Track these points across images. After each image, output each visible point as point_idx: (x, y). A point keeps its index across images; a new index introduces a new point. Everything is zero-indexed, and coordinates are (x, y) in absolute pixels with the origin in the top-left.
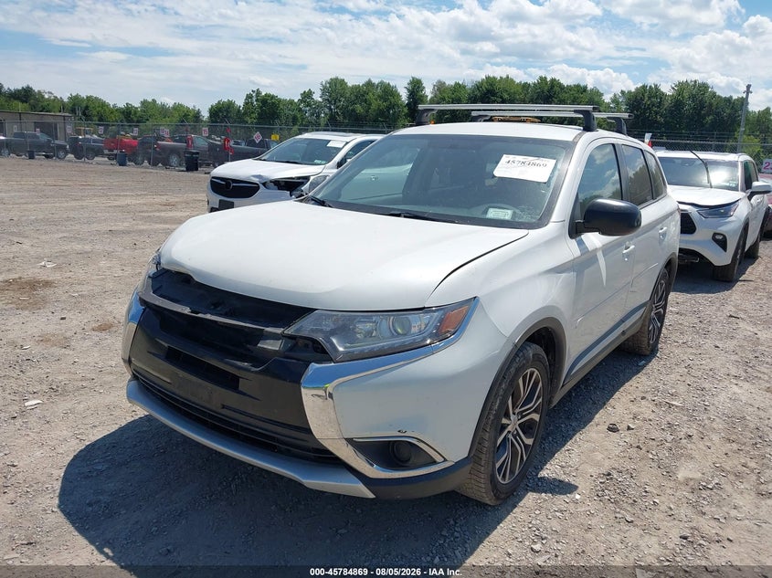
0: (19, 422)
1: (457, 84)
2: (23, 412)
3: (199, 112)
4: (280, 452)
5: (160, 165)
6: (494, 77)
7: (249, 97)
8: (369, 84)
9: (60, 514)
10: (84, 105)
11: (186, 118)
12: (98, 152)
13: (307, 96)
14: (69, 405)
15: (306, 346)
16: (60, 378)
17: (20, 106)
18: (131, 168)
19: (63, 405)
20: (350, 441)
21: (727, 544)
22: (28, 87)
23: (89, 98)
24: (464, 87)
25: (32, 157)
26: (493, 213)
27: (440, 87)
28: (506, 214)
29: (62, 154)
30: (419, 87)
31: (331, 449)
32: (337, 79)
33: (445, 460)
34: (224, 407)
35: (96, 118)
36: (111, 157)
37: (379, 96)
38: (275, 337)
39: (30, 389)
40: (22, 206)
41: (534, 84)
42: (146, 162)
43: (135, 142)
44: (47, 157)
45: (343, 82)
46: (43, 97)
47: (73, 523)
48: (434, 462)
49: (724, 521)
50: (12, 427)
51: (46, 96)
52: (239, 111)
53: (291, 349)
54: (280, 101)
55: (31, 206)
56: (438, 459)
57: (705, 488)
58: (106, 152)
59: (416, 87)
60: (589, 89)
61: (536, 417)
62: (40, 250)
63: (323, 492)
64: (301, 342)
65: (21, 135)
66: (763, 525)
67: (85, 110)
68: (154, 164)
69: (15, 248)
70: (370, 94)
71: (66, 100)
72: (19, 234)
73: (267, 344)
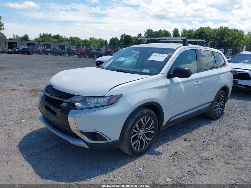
0: (19, 125)
1: (190, 30)
2: (21, 123)
3: (106, 41)
4: (68, 134)
5: (92, 57)
6: (203, 27)
7: (122, 36)
8: (160, 31)
9: (18, 147)
10: (73, 40)
11: (102, 43)
12: (74, 54)
13: (140, 35)
14: (33, 122)
15: (71, 105)
16: (34, 115)
17: (55, 40)
18: (83, 59)
19: (31, 121)
20: (81, 131)
21: (204, 175)
22: (58, 35)
23: (75, 37)
24: (193, 31)
25: (56, 55)
26: (144, 71)
27: (184, 31)
28: (147, 71)
29: (64, 54)
30: (177, 31)
31: (76, 133)
32: (150, 29)
33: (110, 140)
34: (54, 121)
35: (76, 44)
36: (78, 55)
37: (163, 34)
38: (65, 102)
39: (25, 117)
40: (46, 69)
41: (218, 29)
42: (87, 57)
43: (84, 51)
44: (60, 55)
45: (151, 30)
46: (62, 37)
47: (20, 150)
48: (106, 140)
49: (207, 169)
50: (16, 126)
51: (63, 37)
52: (119, 40)
53: (68, 106)
54: (131, 37)
55: (49, 69)
56: (108, 139)
57: (207, 159)
58: (76, 53)
59: (176, 31)
60: (239, 30)
61: (153, 132)
62: (45, 81)
63: (76, 145)
64: (71, 104)
65: (54, 49)
66: (220, 172)
67: (74, 41)
68: (90, 57)
69: (39, 81)
70: (160, 34)
71: (68, 38)
72: (42, 77)
73: (63, 104)
